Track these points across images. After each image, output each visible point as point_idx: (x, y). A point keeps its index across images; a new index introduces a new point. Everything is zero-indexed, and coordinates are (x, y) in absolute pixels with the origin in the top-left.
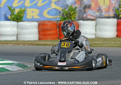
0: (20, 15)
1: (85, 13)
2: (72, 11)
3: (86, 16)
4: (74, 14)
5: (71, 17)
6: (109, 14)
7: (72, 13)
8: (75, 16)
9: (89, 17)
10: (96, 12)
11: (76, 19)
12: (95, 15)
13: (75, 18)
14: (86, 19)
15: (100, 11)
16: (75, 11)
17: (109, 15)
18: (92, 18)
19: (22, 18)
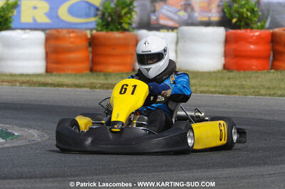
0: (5, 14)
1: (154, 11)
2: (123, 8)
3: (158, 19)
4: (129, 16)
5: (122, 21)
6: (210, 15)
7: (123, 12)
8: (130, 19)
9: (162, 22)
10: (179, 10)
11: (134, 25)
12: (176, 18)
13: (130, 24)
14: (157, 26)
15: (189, 10)
16: (131, 7)
17: (210, 18)
18: (170, 23)
19: (11, 22)
